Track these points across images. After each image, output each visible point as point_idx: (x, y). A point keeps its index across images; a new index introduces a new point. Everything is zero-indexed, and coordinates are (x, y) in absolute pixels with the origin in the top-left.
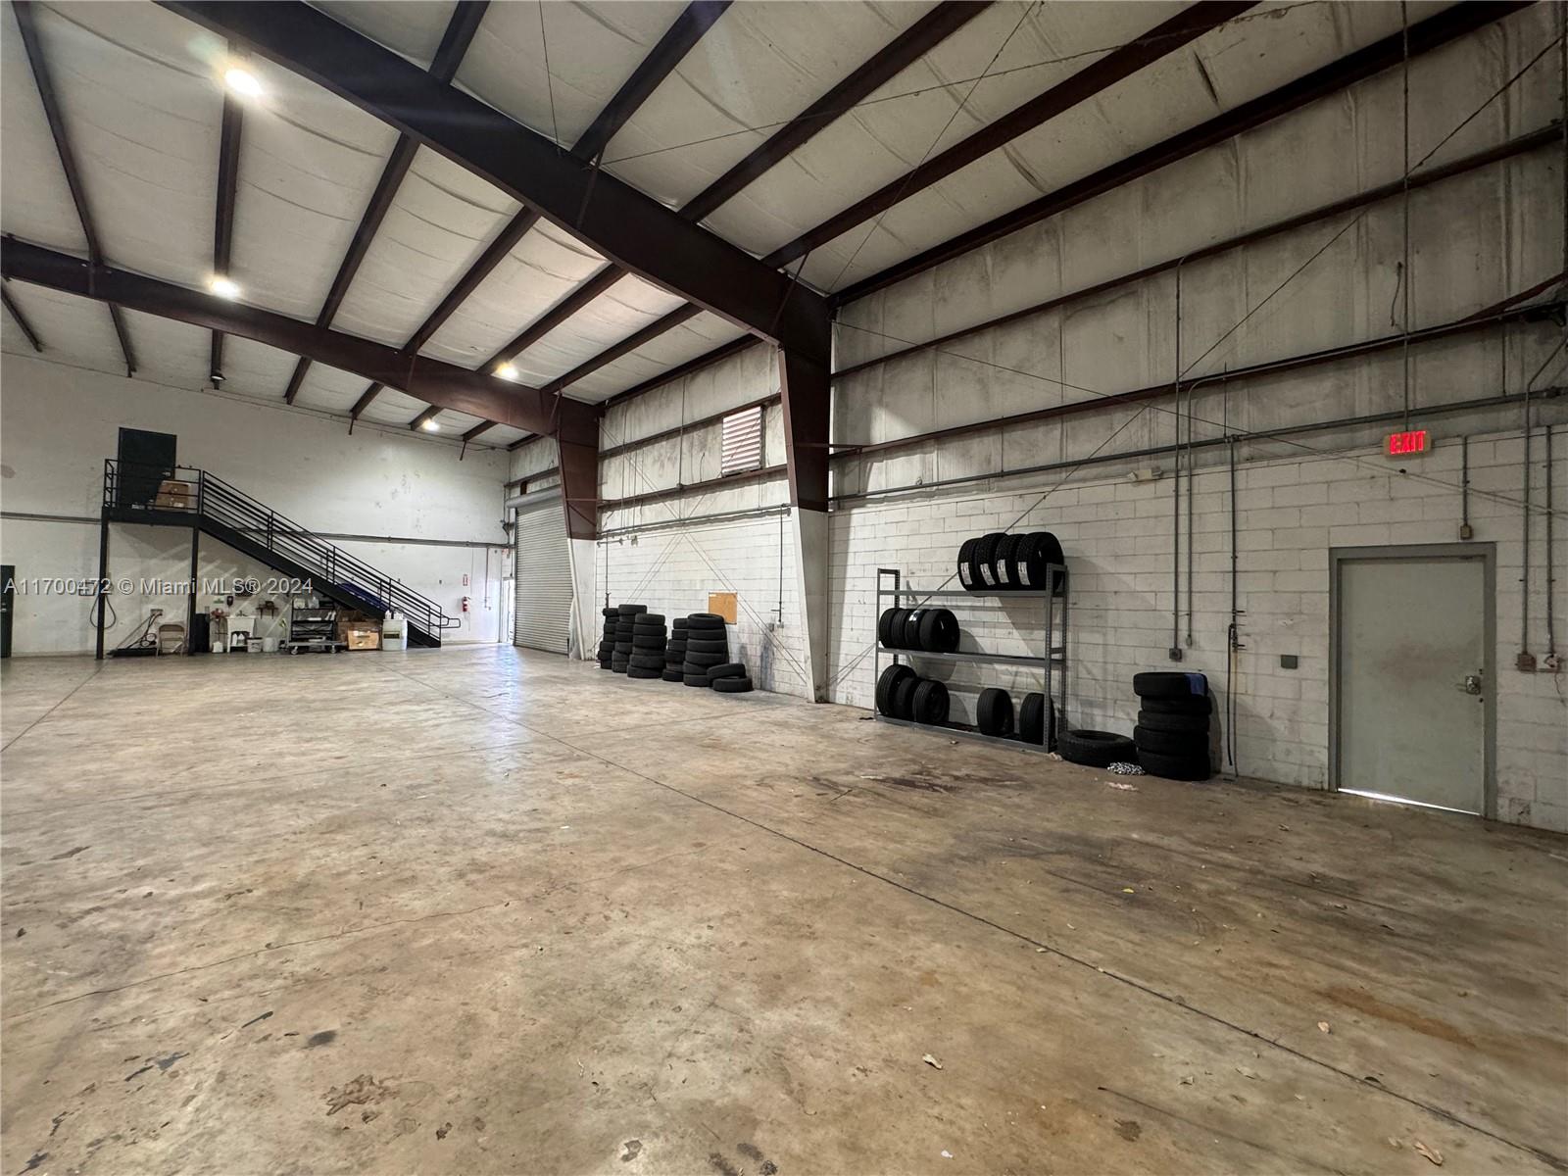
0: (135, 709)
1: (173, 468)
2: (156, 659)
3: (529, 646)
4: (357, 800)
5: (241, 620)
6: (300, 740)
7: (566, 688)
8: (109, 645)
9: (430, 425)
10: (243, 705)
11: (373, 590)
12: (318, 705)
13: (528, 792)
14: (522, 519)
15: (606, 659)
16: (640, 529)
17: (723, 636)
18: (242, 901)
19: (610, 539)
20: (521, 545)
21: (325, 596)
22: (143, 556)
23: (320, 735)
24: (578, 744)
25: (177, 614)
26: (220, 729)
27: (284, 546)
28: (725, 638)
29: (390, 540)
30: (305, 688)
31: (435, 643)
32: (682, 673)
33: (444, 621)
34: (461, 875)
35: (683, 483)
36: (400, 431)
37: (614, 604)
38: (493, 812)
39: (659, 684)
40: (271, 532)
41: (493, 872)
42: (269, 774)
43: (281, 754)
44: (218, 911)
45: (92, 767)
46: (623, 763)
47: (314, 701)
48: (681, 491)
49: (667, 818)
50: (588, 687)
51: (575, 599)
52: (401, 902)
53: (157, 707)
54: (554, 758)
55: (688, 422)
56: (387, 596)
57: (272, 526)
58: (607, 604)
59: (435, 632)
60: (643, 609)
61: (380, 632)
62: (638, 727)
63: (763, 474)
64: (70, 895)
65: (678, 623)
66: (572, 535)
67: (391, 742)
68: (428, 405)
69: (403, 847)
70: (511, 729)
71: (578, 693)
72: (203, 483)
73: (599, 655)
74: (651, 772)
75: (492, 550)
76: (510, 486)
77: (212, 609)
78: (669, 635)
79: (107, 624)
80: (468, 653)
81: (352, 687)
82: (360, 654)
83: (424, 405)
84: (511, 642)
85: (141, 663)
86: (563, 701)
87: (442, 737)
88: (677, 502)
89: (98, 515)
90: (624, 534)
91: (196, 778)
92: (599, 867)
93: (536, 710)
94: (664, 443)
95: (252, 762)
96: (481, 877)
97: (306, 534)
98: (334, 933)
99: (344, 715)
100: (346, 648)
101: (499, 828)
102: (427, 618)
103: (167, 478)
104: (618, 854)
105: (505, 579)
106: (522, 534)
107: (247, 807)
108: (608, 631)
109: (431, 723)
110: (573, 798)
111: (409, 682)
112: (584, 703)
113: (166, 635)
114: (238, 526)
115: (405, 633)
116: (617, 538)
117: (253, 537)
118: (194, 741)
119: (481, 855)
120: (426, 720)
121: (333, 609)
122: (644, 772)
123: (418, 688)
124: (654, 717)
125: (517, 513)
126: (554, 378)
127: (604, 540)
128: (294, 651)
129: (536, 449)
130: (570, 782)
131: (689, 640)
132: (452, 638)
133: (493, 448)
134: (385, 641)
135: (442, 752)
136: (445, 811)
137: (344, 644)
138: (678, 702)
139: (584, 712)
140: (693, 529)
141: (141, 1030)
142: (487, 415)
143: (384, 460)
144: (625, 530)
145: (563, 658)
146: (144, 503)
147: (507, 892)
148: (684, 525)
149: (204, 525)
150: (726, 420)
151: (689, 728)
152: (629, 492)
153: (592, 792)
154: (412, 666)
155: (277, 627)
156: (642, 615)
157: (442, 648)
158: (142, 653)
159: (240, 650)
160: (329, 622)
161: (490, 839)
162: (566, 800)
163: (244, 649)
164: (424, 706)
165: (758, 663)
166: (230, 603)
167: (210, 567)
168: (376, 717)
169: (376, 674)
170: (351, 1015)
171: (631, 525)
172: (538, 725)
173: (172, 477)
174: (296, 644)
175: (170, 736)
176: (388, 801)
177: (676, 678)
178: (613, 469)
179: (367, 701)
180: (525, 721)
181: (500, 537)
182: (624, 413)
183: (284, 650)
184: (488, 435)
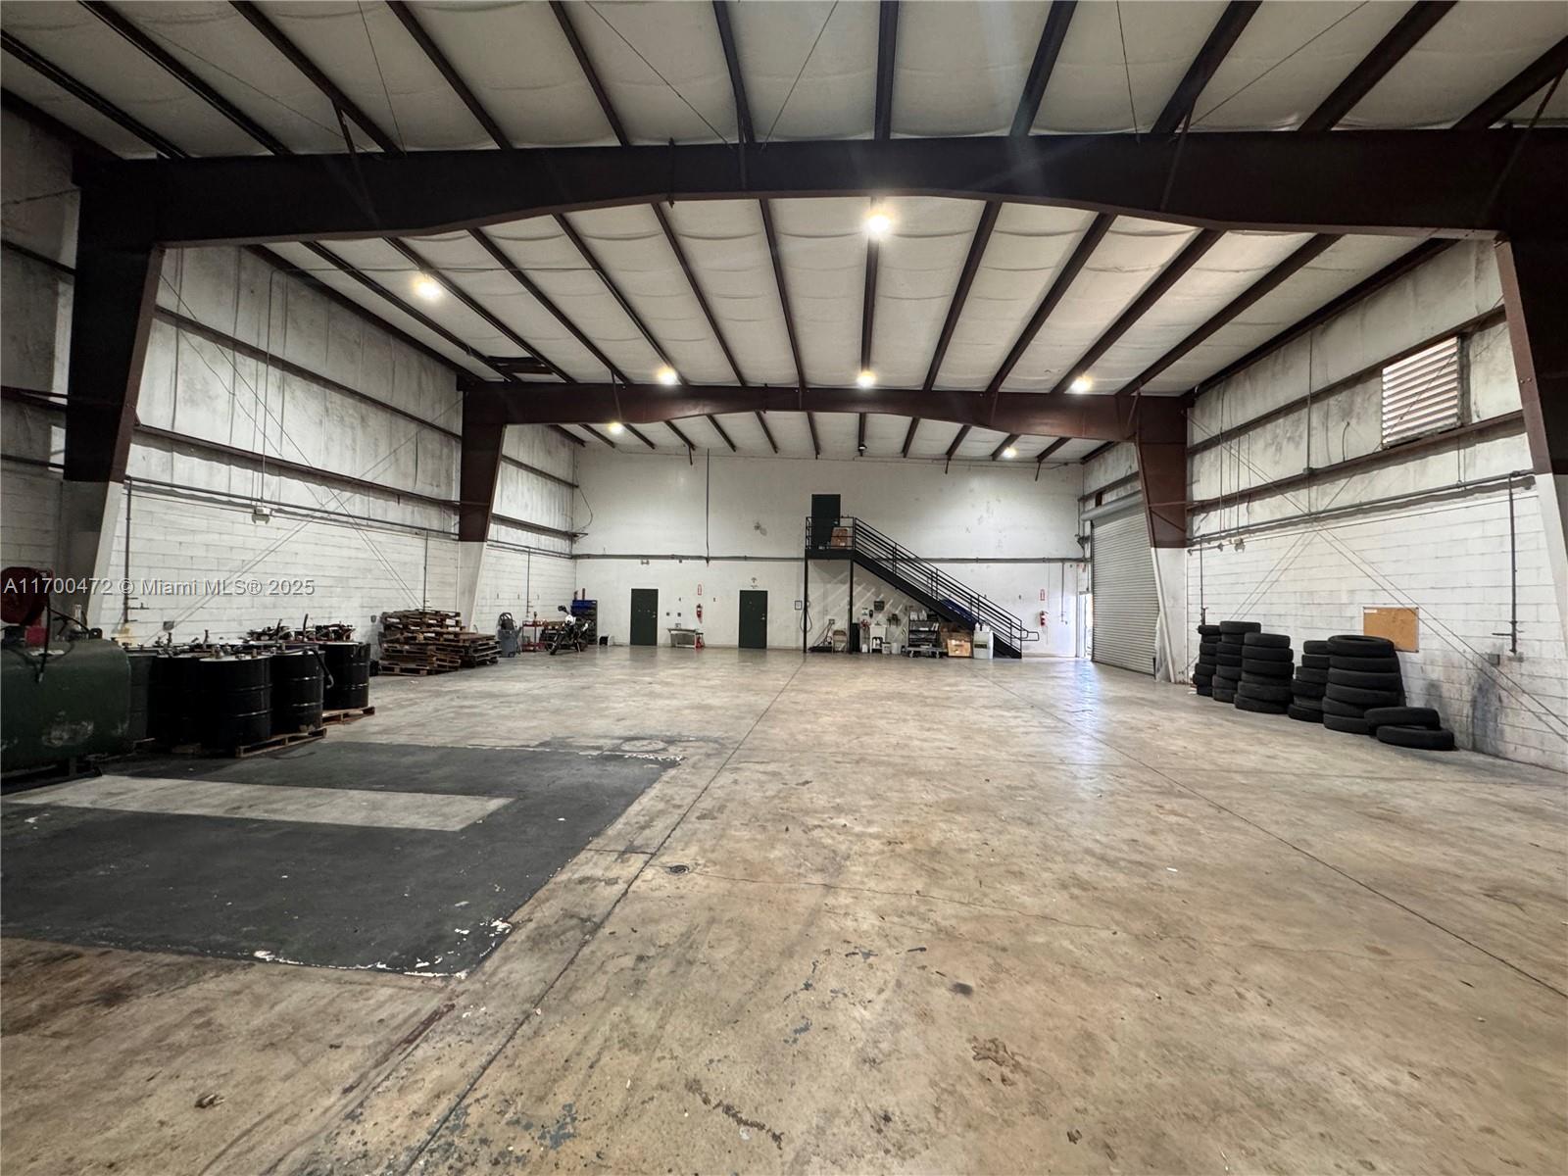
0: (824, 689)
1: (838, 517)
2: (833, 655)
3: (1108, 662)
4: (968, 789)
5: (878, 629)
6: (922, 728)
7: (1156, 712)
8: (809, 645)
9: (1010, 453)
10: (883, 694)
11: (965, 605)
12: (931, 701)
13: (1125, 819)
14: (1098, 531)
15: (1204, 682)
16: (1249, 530)
17: (1394, 667)
18: (898, 850)
19: (1206, 545)
20: (1097, 558)
21: (931, 610)
22: (825, 582)
23: (935, 727)
24: (1179, 779)
25: (842, 624)
26: (871, 711)
27: (904, 570)
28: (1398, 670)
29: (977, 560)
30: (921, 686)
31: (1017, 655)
32: (1321, 712)
33: (1024, 634)
34: (1064, 886)
35: (1314, 466)
36: (984, 463)
37: (1213, 620)
38: (1089, 831)
39: (1283, 722)
40: (895, 560)
41: (1096, 894)
42: (905, 753)
43: (910, 738)
44: (883, 852)
45: (809, 726)
46: (1242, 811)
47: (928, 697)
48: (1311, 477)
49: (1320, 900)
50: (1183, 715)
51: (1162, 614)
52: (1013, 893)
53: (835, 690)
54: (1149, 788)
55: (1318, 386)
56: (977, 611)
57: (896, 556)
58: (1203, 621)
59: (1016, 644)
60: (1256, 627)
61: (972, 642)
62: (1256, 772)
63: (1466, 434)
64: (807, 812)
65: (1311, 647)
66: (1156, 544)
67: (989, 742)
68: (1007, 435)
69: (1009, 841)
70: (1101, 749)
71: (1172, 720)
72: (855, 527)
73: (1194, 679)
74: (1287, 834)
75: (1067, 565)
76: (1084, 499)
77: (861, 619)
78: (1297, 661)
79: (808, 629)
80: (1046, 667)
81: (954, 689)
82: (956, 660)
83: (1002, 435)
84: (1090, 657)
85: (825, 657)
86: (1155, 726)
87: (1032, 746)
88: (1304, 492)
89: (803, 555)
90: (1224, 538)
91: (862, 746)
92: (1223, 930)
93: (1123, 732)
94: (1281, 421)
95: (893, 741)
96: (1084, 894)
97: (917, 560)
98: (963, 900)
99: (951, 712)
100: (946, 654)
101: (1098, 849)
102: (1010, 631)
103: (836, 525)
104: (1248, 923)
105: (1081, 593)
106: (1097, 545)
107: (894, 775)
108: (1204, 651)
109: (1022, 730)
110: (1179, 839)
111: (997, 689)
112: (1180, 733)
113: (837, 638)
114: (875, 556)
115: (991, 644)
116: (1216, 543)
117: (884, 564)
118: (858, 717)
119: (1081, 870)
120: (1017, 727)
121: (937, 621)
122: (1273, 829)
123: (1007, 695)
124: (1281, 762)
125: (1092, 526)
126: (1131, 378)
127: (1198, 547)
128: (912, 655)
129: (1110, 457)
130: (1173, 819)
131: (1331, 670)
132: (1032, 651)
133: (1066, 464)
134: (975, 649)
135: (1034, 759)
136: (1043, 818)
137: (945, 651)
138: (1319, 749)
139: (1181, 743)
140: (1332, 524)
141: (849, 923)
142: (1061, 433)
143: (971, 491)
144: (1227, 534)
145: (1148, 678)
146: (825, 545)
147: (1113, 919)
148: (1317, 520)
149: (857, 558)
150: (1385, 371)
151: (1339, 785)
152: (1230, 487)
153: (1202, 838)
154: (997, 674)
155: (899, 634)
156: (1256, 635)
157: (1023, 659)
158: (824, 650)
159: (877, 651)
160: (934, 632)
161: (1089, 858)
162: (1171, 840)
163: (880, 651)
164: (1013, 713)
165: (1467, 710)
166: (871, 616)
167: (860, 589)
168: (975, 717)
169: (972, 680)
170: (982, 979)
171: (1234, 526)
172: (1129, 749)
173: (838, 525)
174: (912, 649)
175: (846, 712)
176: (992, 795)
177: (1313, 716)
178: (1207, 464)
179: (967, 702)
180: (1110, 740)
181: (1075, 551)
182: (1221, 397)
183: (905, 654)
184: (1061, 453)
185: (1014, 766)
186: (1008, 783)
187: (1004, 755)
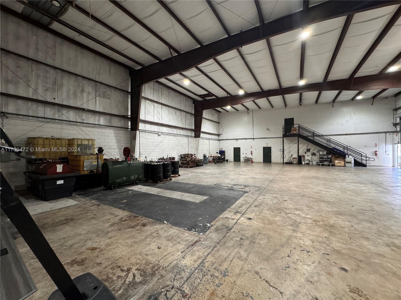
0: (290, 175)
1: (293, 124)
2: (292, 165)
4: (344, 208)
5: (308, 157)
6: (326, 188)
8: (285, 162)
9: (359, 97)
10: (310, 177)
11: (342, 149)
12: (328, 180)
18: (318, 223)
21: (328, 151)
22: (289, 144)
23: (331, 188)
25: (295, 156)
26: (307, 182)
27: (317, 139)
29: (346, 134)
30: (325, 175)
31: (365, 166)
33: (368, 159)
34: (388, 246)
36: (348, 102)
40: (314, 136)
42: (320, 195)
43: (321, 191)
44: (312, 223)
45: (286, 185)
47: (328, 178)
52: (364, 244)
53: (294, 175)
56: (347, 151)
57: (314, 134)
59: (364, 162)
61: (345, 161)
64: (286, 209)
67: (353, 194)
68: (358, 91)
69: (362, 227)
72: (299, 127)
75: (388, 134)
76: (396, 110)
77: (302, 154)
79: (284, 157)
80: (378, 170)
81: (337, 176)
82: (338, 167)
83: (356, 92)
85: (290, 165)
87: (372, 197)
89: (282, 136)
91: (304, 192)
95: (315, 191)
96: (398, 250)
97: (322, 135)
98: (343, 243)
99: (336, 183)
100: (334, 165)
102: (361, 157)
103: (293, 127)
105: (395, 144)
107: (316, 201)
109: (367, 191)
111: (356, 177)
113: (294, 160)
114: (306, 135)
115: (353, 162)
117: (310, 138)
118: (302, 183)
119: (396, 242)
120: (365, 190)
121: (330, 155)
123: (360, 179)
128: (321, 165)
132: (371, 164)
133: (387, 98)
134: (346, 164)
135: (373, 201)
136: (378, 221)
137: (334, 164)
141: (302, 242)
142: (384, 87)
146: (289, 133)
149: (300, 136)
154: (357, 172)
155: (316, 159)
157: (367, 167)
158: (290, 163)
159: (308, 164)
160: (329, 158)
163: (309, 164)
164: (363, 185)
166: (305, 153)
167: (301, 145)
168: (347, 186)
169: (345, 173)
170: (352, 268)
174: (321, 163)
175: (298, 181)
176: (354, 211)
179: (343, 180)
181: (392, 129)
183: (318, 165)
184: (384, 94)
185: (364, 203)
186: (361, 208)
187: (359, 199)
